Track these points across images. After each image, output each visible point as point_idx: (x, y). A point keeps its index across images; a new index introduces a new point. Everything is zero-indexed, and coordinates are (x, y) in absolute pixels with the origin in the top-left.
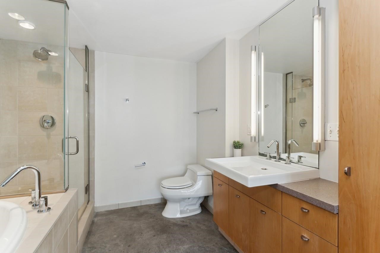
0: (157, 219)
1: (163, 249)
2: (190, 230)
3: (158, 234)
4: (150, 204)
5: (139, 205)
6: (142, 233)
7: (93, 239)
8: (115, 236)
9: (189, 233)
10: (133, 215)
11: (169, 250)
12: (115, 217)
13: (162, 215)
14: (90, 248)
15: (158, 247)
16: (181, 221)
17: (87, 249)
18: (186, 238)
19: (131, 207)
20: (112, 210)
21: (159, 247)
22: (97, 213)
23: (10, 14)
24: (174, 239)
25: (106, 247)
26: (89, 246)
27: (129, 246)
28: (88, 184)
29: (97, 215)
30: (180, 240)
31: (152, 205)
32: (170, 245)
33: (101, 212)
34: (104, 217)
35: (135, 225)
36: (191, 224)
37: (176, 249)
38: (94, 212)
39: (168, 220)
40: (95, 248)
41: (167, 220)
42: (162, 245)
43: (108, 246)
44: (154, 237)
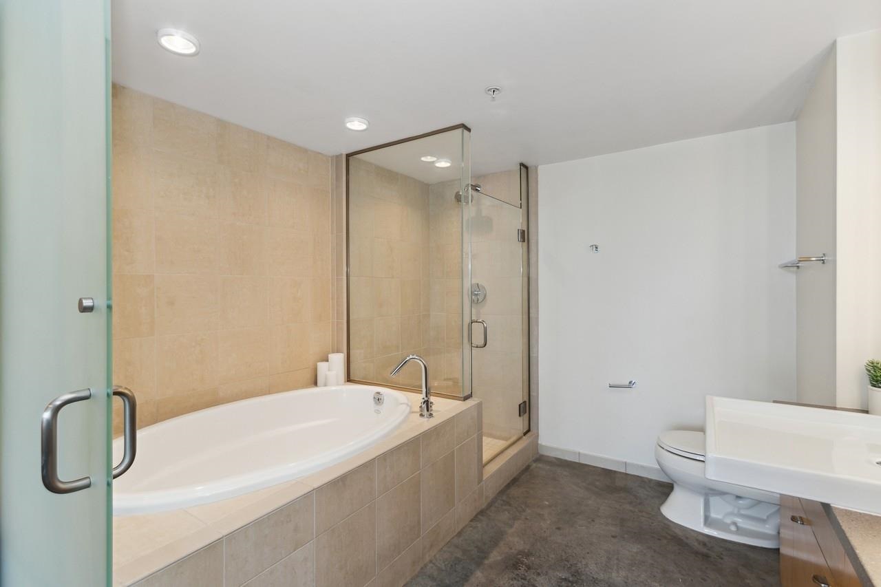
0: (640, 511)
1: (615, 567)
2: (707, 568)
3: (623, 538)
4: (646, 478)
5: (623, 470)
6: (593, 521)
7: (514, 491)
8: (547, 503)
9: (699, 573)
10: (597, 483)
11: (624, 575)
12: (565, 473)
13: (659, 509)
14: (504, 501)
15: (607, 557)
16: (697, 540)
17: (499, 501)
18: (682, 577)
19: (603, 469)
20: (566, 461)
21: (609, 559)
22: (542, 456)
23: (423, 159)
24: (652, 564)
25: (524, 511)
26: (504, 498)
27: (559, 529)
28: (526, 399)
29: (540, 459)
30: (664, 571)
31: (650, 480)
32: (634, 568)
33: (548, 457)
34: (548, 467)
35: (590, 502)
36: (722, 559)
37: (642, 582)
38: (538, 453)
39: (667, 524)
40: (510, 506)
41: (665, 524)
42: (617, 559)
43: (528, 511)
44: (612, 539)
